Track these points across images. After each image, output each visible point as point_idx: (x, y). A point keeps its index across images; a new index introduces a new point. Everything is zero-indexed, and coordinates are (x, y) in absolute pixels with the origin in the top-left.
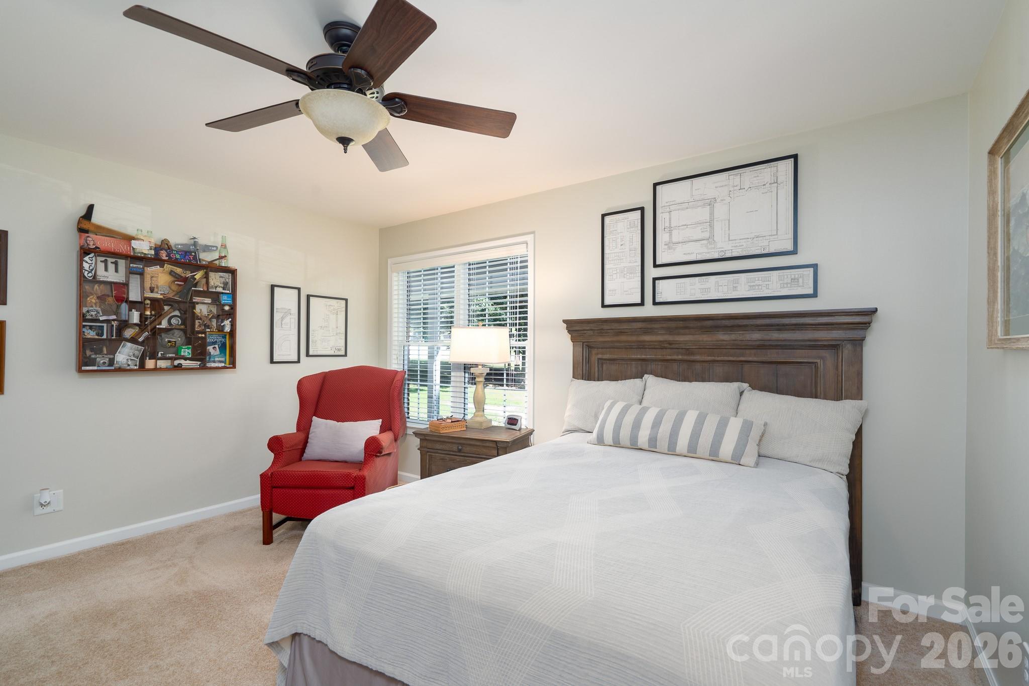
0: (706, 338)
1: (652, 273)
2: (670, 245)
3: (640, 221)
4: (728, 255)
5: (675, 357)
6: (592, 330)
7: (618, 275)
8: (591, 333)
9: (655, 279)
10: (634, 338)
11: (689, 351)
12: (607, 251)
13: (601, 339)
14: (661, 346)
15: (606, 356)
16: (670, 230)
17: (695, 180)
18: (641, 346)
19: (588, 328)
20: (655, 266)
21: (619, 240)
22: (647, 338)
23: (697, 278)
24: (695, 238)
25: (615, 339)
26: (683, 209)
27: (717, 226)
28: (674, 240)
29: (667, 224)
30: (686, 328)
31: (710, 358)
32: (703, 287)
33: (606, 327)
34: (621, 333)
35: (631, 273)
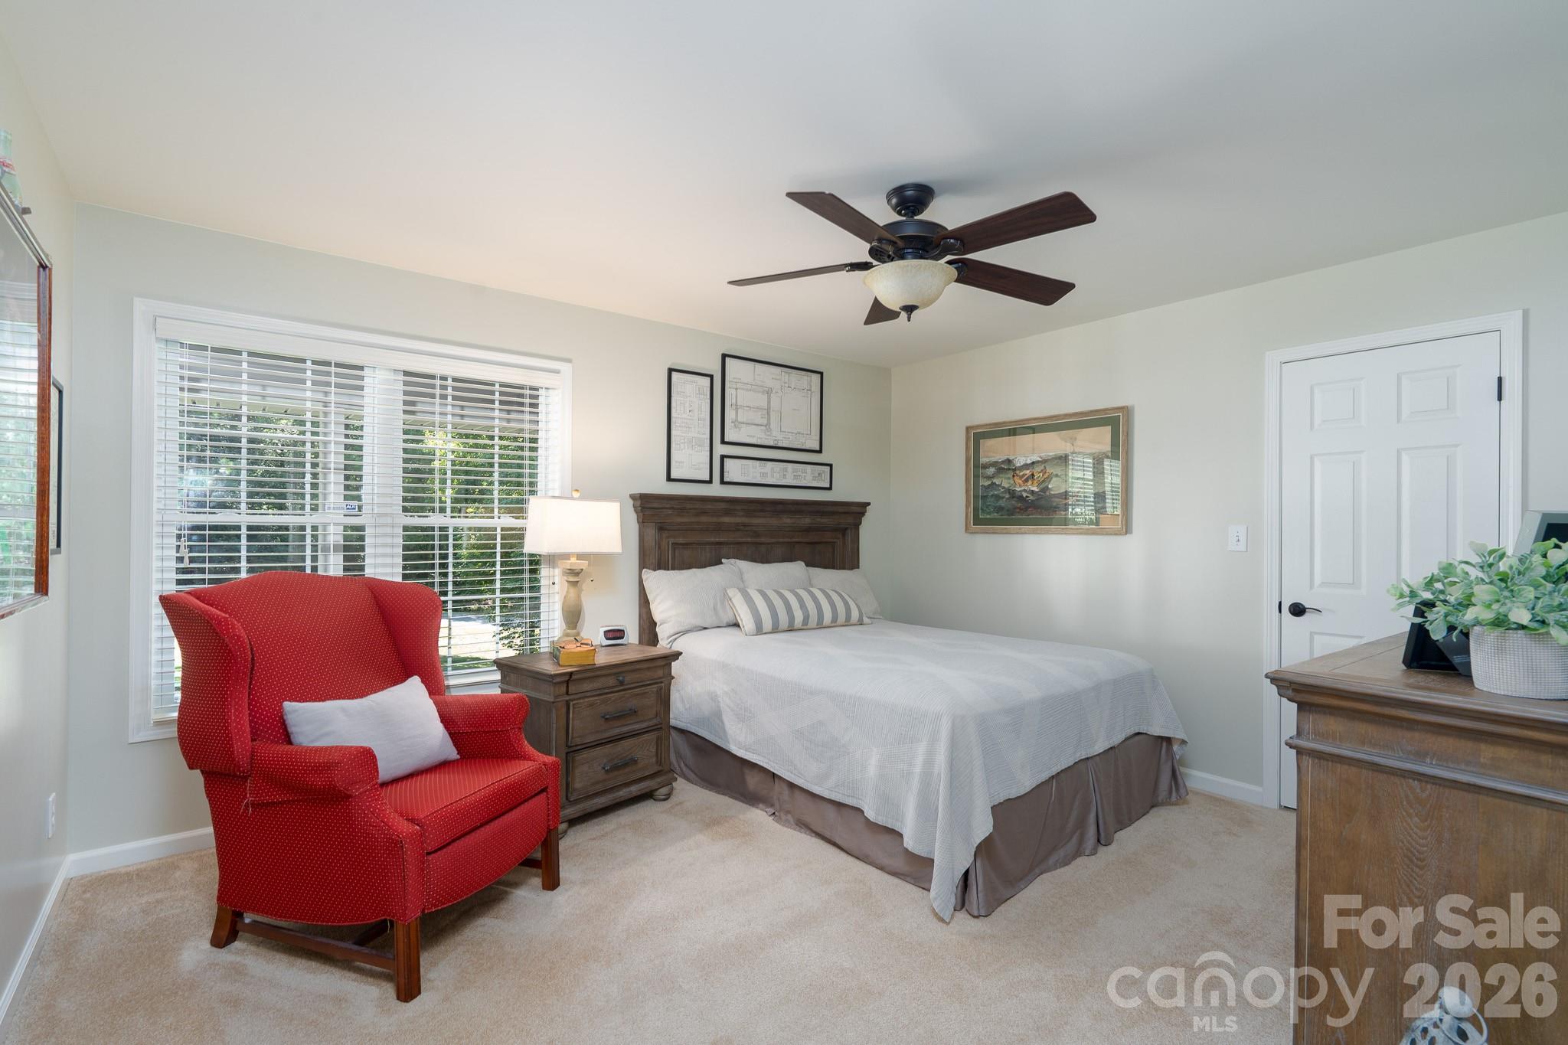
0: (774, 522)
1: (720, 450)
2: (737, 423)
3: (709, 389)
4: (780, 445)
5: (744, 540)
6: (673, 508)
7: (686, 445)
8: (670, 512)
9: (723, 457)
10: (714, 520)
11: (757, 534)
12: (673, 414)
13: (679, 520)
14: (737, 528)
15: (681, 540)
16: (737, 408)
17: (758, 365)
18: (719, 528)
19: (668, 506)
20: (723, 442)
21: (687, 405)
22: (726, 520)
23: (758, 462)
24: (756, 422)
25: (694, 520)
26: (747, 390)
27: (773, 415)
28: (740, 419)
29: (734, 401)
30: (762, 511)
31: (773, 540)
32: (762, 471)
33: (688, 506)
34: (704, 513)
35: (699, 446)
